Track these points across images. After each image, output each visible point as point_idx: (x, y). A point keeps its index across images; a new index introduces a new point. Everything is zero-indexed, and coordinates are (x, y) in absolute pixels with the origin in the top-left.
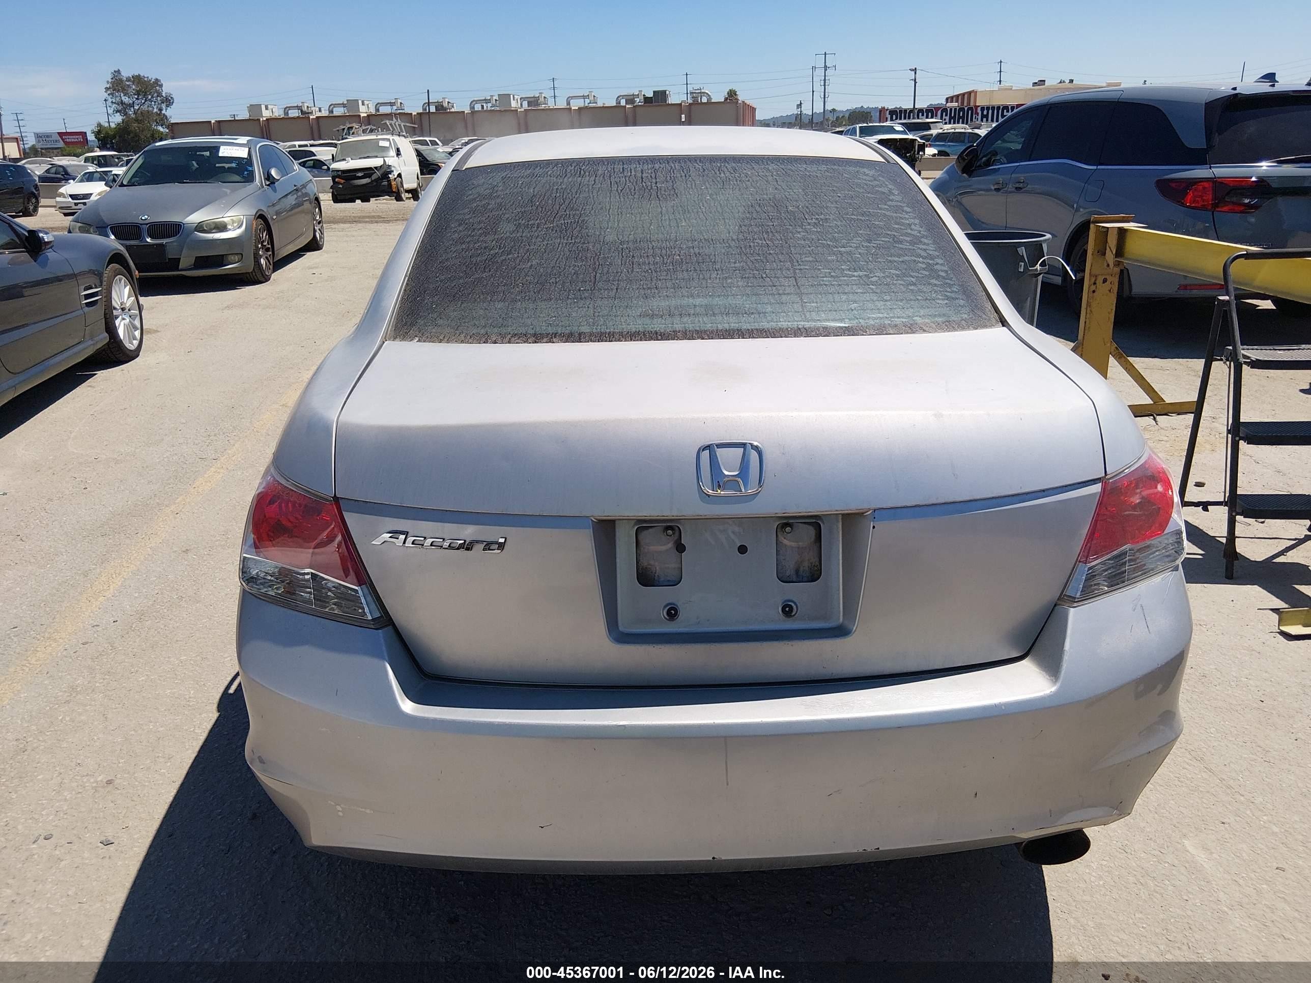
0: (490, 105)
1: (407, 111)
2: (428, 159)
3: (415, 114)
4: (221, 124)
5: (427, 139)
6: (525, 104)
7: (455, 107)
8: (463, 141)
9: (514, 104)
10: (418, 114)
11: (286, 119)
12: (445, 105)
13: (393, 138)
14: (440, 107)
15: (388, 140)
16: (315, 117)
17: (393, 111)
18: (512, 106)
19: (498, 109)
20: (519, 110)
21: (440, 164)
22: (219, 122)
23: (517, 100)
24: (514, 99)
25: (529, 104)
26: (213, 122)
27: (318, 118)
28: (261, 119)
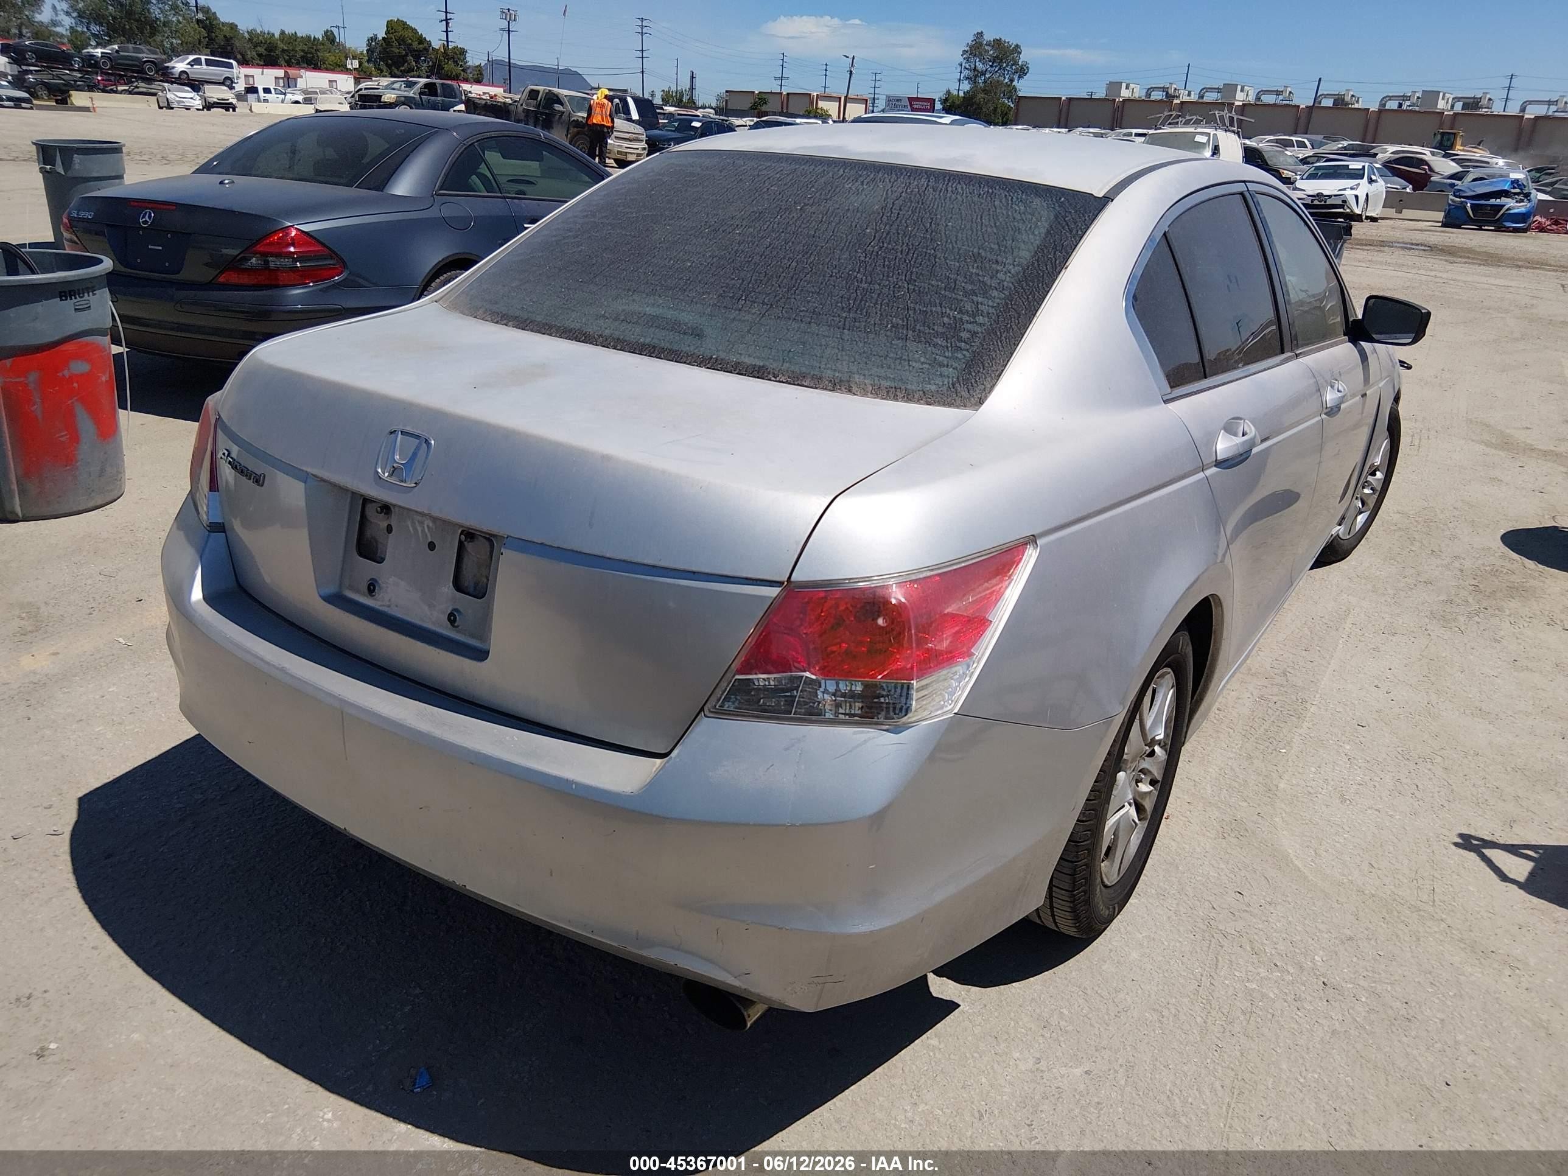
0: (1408, 103)
1: (1295, 102)
2: (1269, 163)
3: (1304, 106)
4: (1072, 102)
5: (1294, 139)
6: (1458, 107)
7: (1360, 102)
8: (1340, 146)
9: (1441, 105)
10: (1306, 107)
11: (1146, 102)
12: (1348, 99)
13: (1215, 132)
14: (1340, 102)
15: (1208, 134)
16: (1179, 102)
17: (1278, 102)
18: (1438, 107)
19: (1417, 109)
20: (1446, 113)
21: (1281, 171)
22: (1070, 100)
23: (1448, 99)
24: (1443, 99)
25: (1464, 107)
26: (1064, 98)
27: (1182, 103)
28: (1117, 100)
